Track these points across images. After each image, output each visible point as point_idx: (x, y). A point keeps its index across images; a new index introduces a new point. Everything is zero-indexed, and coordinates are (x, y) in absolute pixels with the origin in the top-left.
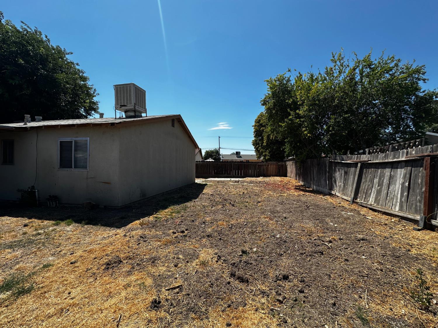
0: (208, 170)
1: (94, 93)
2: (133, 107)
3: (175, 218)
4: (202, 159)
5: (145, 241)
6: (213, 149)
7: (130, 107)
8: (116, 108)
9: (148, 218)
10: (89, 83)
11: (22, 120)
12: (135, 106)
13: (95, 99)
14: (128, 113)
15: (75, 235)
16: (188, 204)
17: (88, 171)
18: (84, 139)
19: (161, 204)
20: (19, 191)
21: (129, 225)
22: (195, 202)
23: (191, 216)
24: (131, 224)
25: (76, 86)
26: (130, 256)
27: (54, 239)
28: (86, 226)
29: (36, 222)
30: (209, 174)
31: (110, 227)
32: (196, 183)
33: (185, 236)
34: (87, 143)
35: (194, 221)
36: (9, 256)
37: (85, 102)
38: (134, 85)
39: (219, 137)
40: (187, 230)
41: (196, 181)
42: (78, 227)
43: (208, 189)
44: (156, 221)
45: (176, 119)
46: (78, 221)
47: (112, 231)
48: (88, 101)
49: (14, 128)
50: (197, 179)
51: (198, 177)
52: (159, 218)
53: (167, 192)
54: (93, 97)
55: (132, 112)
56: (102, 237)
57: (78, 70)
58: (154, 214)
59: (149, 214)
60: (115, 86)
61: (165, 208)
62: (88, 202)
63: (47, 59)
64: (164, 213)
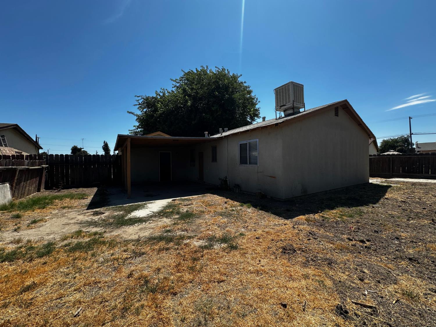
0: (391, 167)
1: (256, 102)
2: (291, 105)
3: (348, 222)
4: (378, 151)
5: (315, 239)
6: (396, 137)
7: (289, 105)
8: (277, 110)
9: (314, 215)
10: (253, 94)
11: (218, 132)
12: (293, 103)
13: (257, 107)
14: (287, 112)
15: (254, 216)
16: (364, 209)
17: (258, 166)
18: (255, 140)
19: (326, 203)
20: (220, 179)
21: (295, 218)
22: (373, 207)
23: (371, 225)
24: (297, 218)
25: (245, 100)
26: (302, 248)
27: (242, 216)
28: (260, 211)
29: (231, 202)
30: (393, 172)
31: (279, 216)
32: (371, 183)
33: (368, 248)
34: (257, 144)
35: (377, 232)
36: (222, 221)
37: (250, 111)
38: (292, 82)
39: (410, 118)
40: (368, 241)
41: (370, 181)
42: (255, 211)
43: (394, 193)
44: (323, 220)
45: (340, 106)
46: (255, 206)
47: (282, 221)
48: (253, 109)
49: (217, 138)
50: (371, 178)
51: (373, 176)
52: (326, 218)
53: (330, 190)
54: (256, 105)
55: (290, 110)
56: (274, 223)
57: (246, 87)
58: (320, 213)
59: (315, 212)
60: (275, 89)
61: (333, 208)
62: (259, 192)
63: (228, 86)
64: (331, 213)
